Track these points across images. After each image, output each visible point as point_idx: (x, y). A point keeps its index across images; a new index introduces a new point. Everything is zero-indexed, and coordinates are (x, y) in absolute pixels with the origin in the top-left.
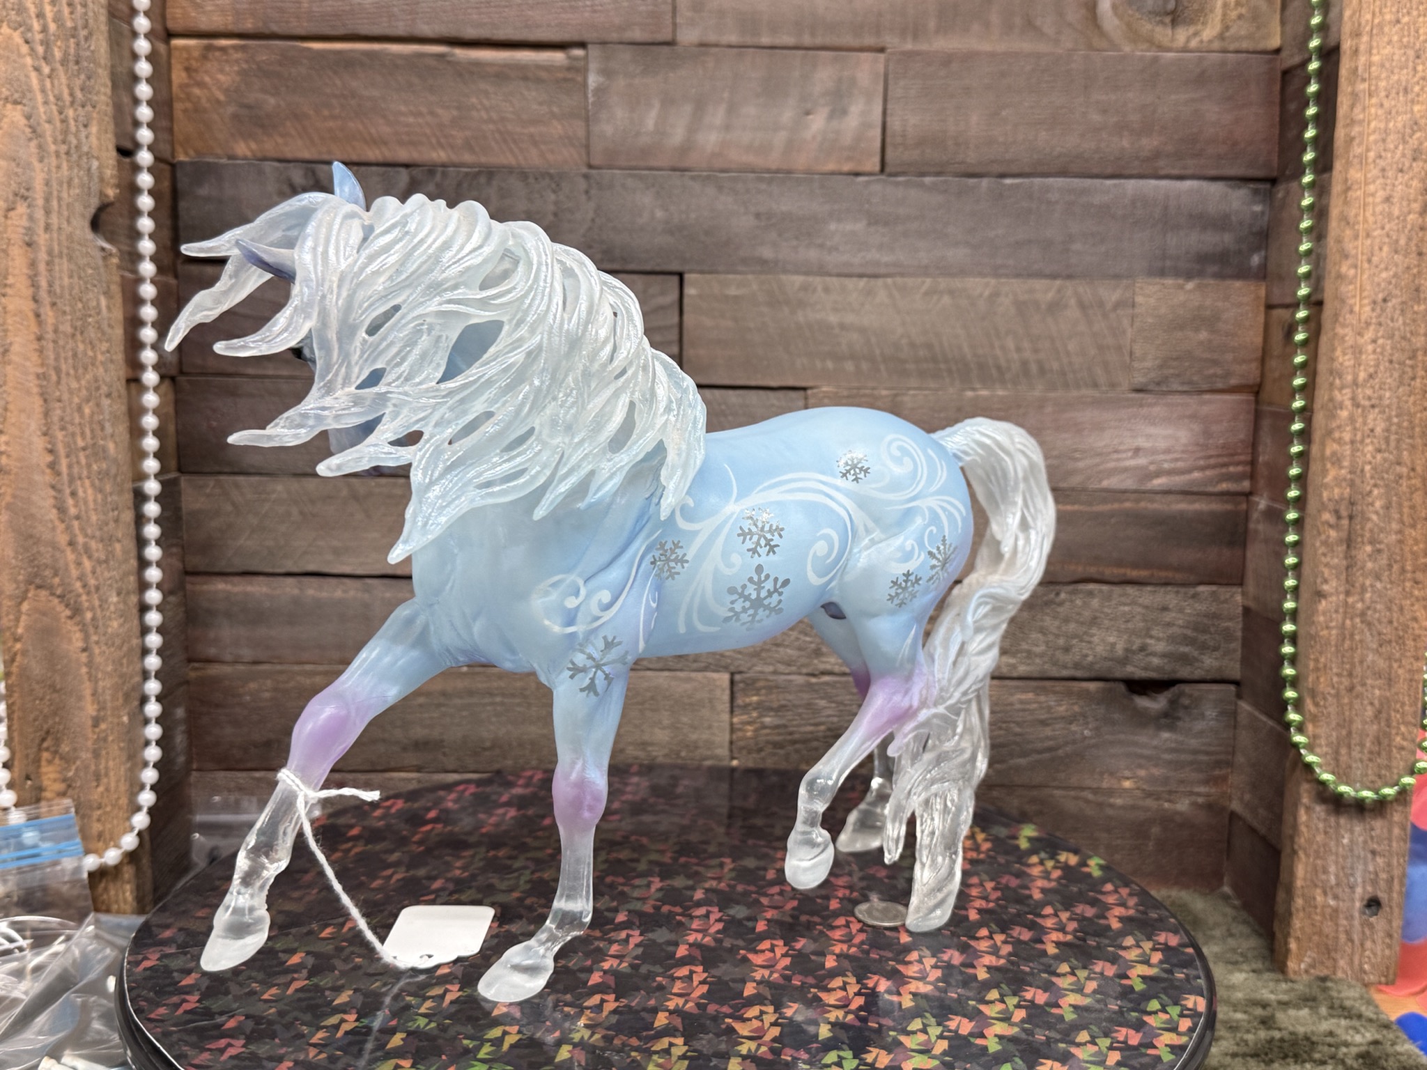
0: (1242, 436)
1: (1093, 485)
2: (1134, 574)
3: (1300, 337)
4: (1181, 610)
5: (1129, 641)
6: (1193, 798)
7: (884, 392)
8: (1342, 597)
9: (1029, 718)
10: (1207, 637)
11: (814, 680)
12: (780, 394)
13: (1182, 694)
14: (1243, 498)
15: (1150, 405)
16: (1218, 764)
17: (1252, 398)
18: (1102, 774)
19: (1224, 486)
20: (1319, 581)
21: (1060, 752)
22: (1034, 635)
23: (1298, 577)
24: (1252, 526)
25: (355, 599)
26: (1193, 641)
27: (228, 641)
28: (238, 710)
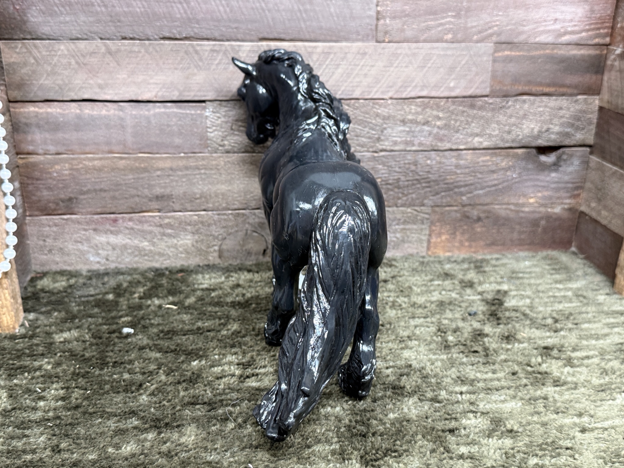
0: (609, 12)
1: (532, 40)
2: (547, 90)
4: (568, 109)
5: (541, 127)
6: (563, 206)
9: (486, 169)
10: (580, 123)
11: (376, 155)
13: (564, 153)
14: (605, 47)
16: (577, 188)
18: (520, 196)
19: (597, 41)
21: (500, 187)
22: (494, 125)
24: (609, 62)
25: (114, 115)
26: (572, 125)
27: (39, 142)
28: (50, 181)
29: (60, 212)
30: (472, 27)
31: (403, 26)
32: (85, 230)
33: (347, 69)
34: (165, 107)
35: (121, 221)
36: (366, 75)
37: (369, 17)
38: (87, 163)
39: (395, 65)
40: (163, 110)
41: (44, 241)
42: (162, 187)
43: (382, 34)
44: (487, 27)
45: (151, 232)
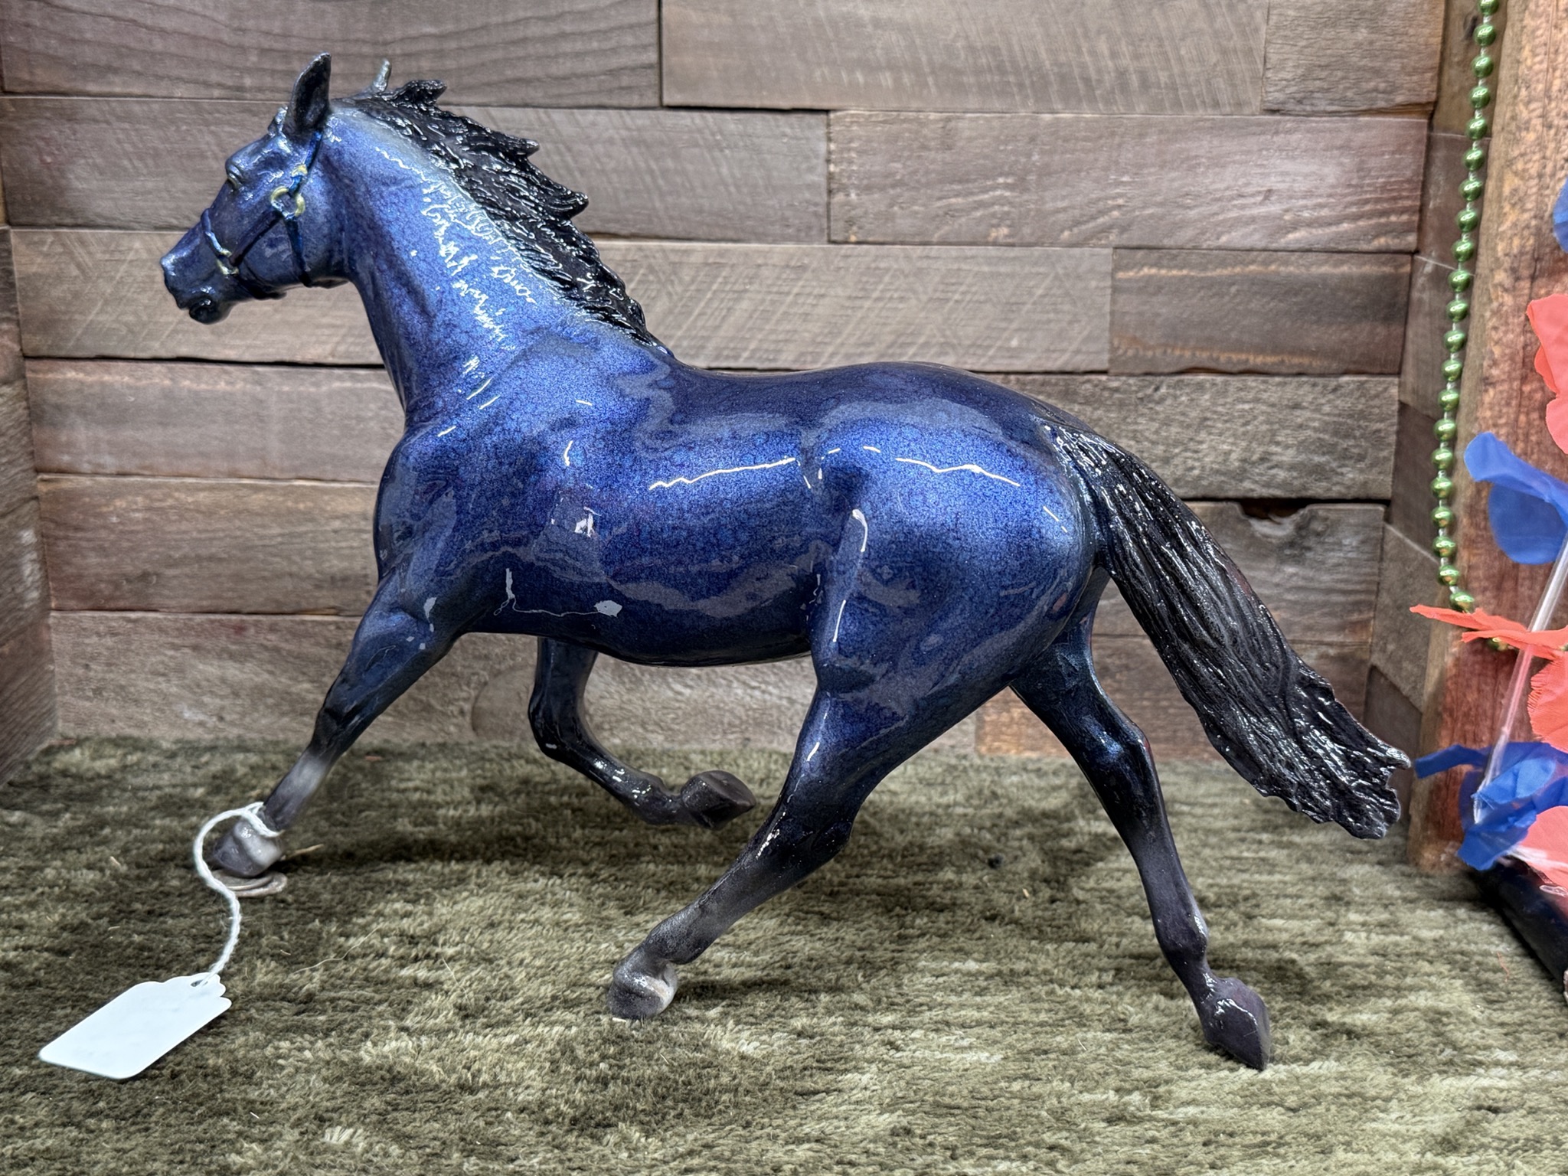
0: (1408, 173)
1: (1210, 241)
2: (1257, 360)
3: (1484, 30)
4: (1318, 410)
5: (1246, 450)
6: (1323, 649)
7: (933, 116)
8: (1516, 384)
10: (1351, 442)
12: (793, 118)
13: (1313, 517)
14: (1408, 258)
15: (1288, 132)
16: (1357, 606)
17: (1425, 121)
19: (1381, 242)
20: (1485, 364)
23: (1462, 359)
24: (1415, 295)
25: (244, 393)
26: (1329, 449)
27: (84, 446)
28: (103, 534)
29: (122, 604)
30: (1058, 211)
31: (891, 206)
32: (175, 647)
33: (763, 301)
34: (353, 378)
35: (252, 631)
36: (806, 317)
37: (809, 186)
38: (183, 496)
39: (876, 295)
40: (348, 384)
41: (87, 667)
42: (342, 557)
43: (841, 224)
44: (1094, 210)
45: (317, 661)
